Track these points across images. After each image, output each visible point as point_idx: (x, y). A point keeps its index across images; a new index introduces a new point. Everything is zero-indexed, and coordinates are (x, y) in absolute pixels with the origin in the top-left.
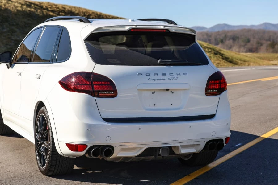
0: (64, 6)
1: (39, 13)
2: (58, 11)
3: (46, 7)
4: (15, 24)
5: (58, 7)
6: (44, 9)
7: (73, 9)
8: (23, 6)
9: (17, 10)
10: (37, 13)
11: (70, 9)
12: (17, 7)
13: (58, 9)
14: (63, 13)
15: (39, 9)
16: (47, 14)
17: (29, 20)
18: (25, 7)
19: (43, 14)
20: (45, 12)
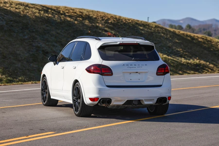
0: (81, 11)
1: (57, 19)
2: (75, 15)
3: (63, 11)
4: (34, 30)
5: (75, 11)
6: (62, 14)
7: (91, 13)
8: (40, 12)
9: (36, 16)
10: (54, 19)
11: (88, 14)
12: (35, 13)
13: (75, 14)
14: (81, 18)
15: (56, 14)
16: (64, 19)
17: (47, 26)
18: (42, 12)
19: (61, 20)
20: (63, 17)
